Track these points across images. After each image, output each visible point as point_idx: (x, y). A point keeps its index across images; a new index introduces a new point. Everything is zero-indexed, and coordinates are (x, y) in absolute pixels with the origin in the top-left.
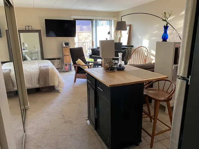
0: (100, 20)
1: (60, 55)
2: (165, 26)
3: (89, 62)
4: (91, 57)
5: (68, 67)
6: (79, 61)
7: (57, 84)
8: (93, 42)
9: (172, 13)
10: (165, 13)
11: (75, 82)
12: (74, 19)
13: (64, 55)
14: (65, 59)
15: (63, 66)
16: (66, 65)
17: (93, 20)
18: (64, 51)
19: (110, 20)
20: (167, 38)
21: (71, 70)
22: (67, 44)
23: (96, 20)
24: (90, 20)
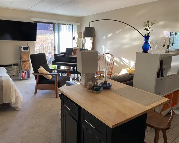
0: (62, 24)
1: (17, 61)
2: (147, 35)
3: (52, 70)
4: (54, 63)
5: (25, 74)
6: (42, 69)
7: (14, 100)
8: (55, 47)
9: (155, 22)
10: (148, 22)
11: (35, 93)
12: (34, 21)
13: (22, 62)
14: (23, 66)
15: (19, 74)
16: (23, 72)
17: (56, 23)
18: (22, 56)
19: (73, 25)
20: (148, 49)
21: (29, 77)
22: (26, 48)
23: (59, 24)
24: (52, 23)
